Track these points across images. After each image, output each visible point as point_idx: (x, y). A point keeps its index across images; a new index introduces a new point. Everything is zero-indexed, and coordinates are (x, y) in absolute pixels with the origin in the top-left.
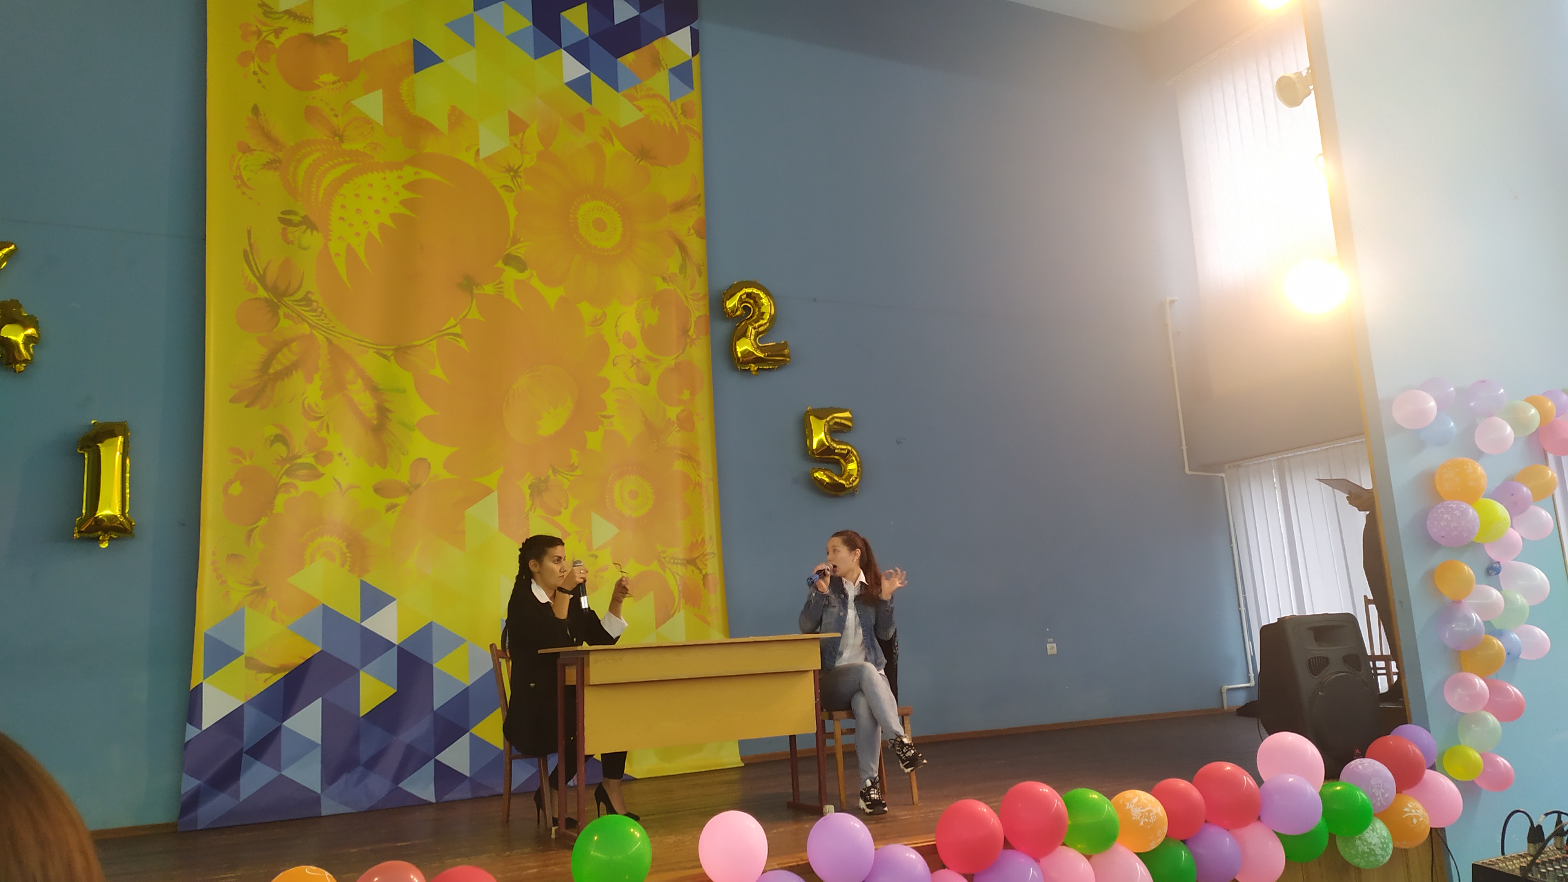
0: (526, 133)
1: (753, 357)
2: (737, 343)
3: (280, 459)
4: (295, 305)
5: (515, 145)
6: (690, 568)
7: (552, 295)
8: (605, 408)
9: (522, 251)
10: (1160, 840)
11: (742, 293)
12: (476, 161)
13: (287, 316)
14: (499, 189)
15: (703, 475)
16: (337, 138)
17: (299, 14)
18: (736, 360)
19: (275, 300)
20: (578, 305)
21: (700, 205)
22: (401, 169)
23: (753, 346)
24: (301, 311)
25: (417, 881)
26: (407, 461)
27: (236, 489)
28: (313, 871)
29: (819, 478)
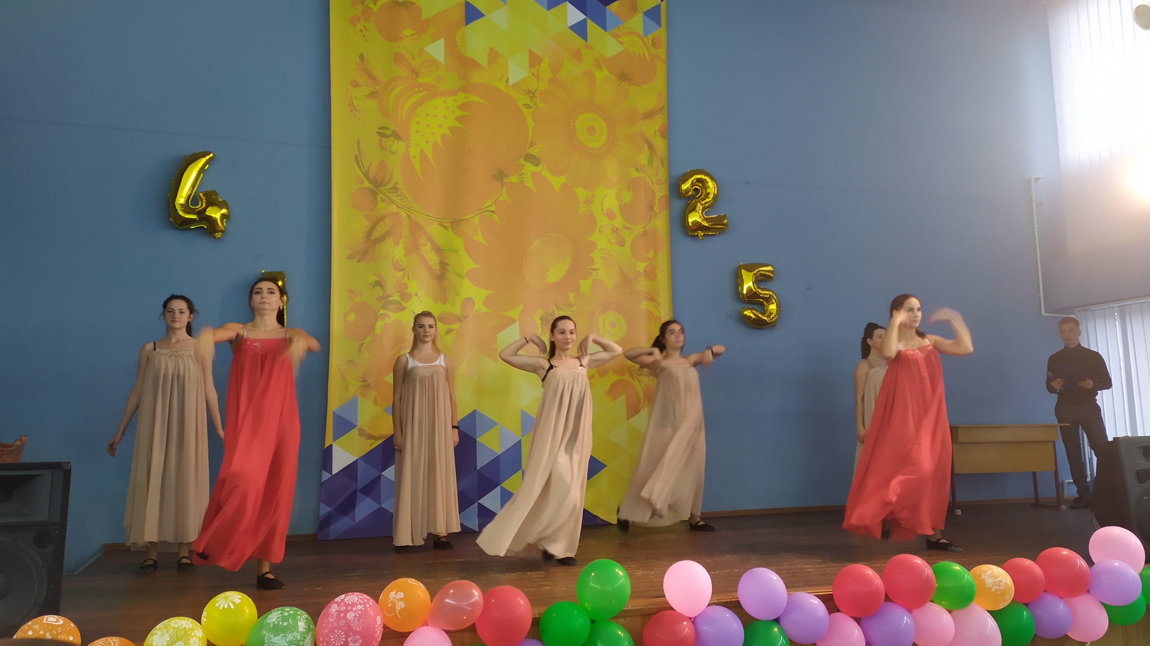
0: (540, 67)
1: (701, 226)
2: (689, 216)
3: (378, 297)
4: (387, 192)
5: (533, 74)
7: (557, 182)
8: (593, 263)
9: (537, 151)
11: (694, 179)
12: (507, 87)
13: (382, 200)
14: (521, 107)
15: (663, 312)
16: (414, 75)
18: (688, 228)
19: (375, 189)
20: (575, 189)
21: (664, 113)
22: (456, 95)
23: (700, 217)
24: (392, 196)
25: (477, 594)
26: (459, 300)
27: (352, 317)
28: (413, 582)
29: (747, 315)
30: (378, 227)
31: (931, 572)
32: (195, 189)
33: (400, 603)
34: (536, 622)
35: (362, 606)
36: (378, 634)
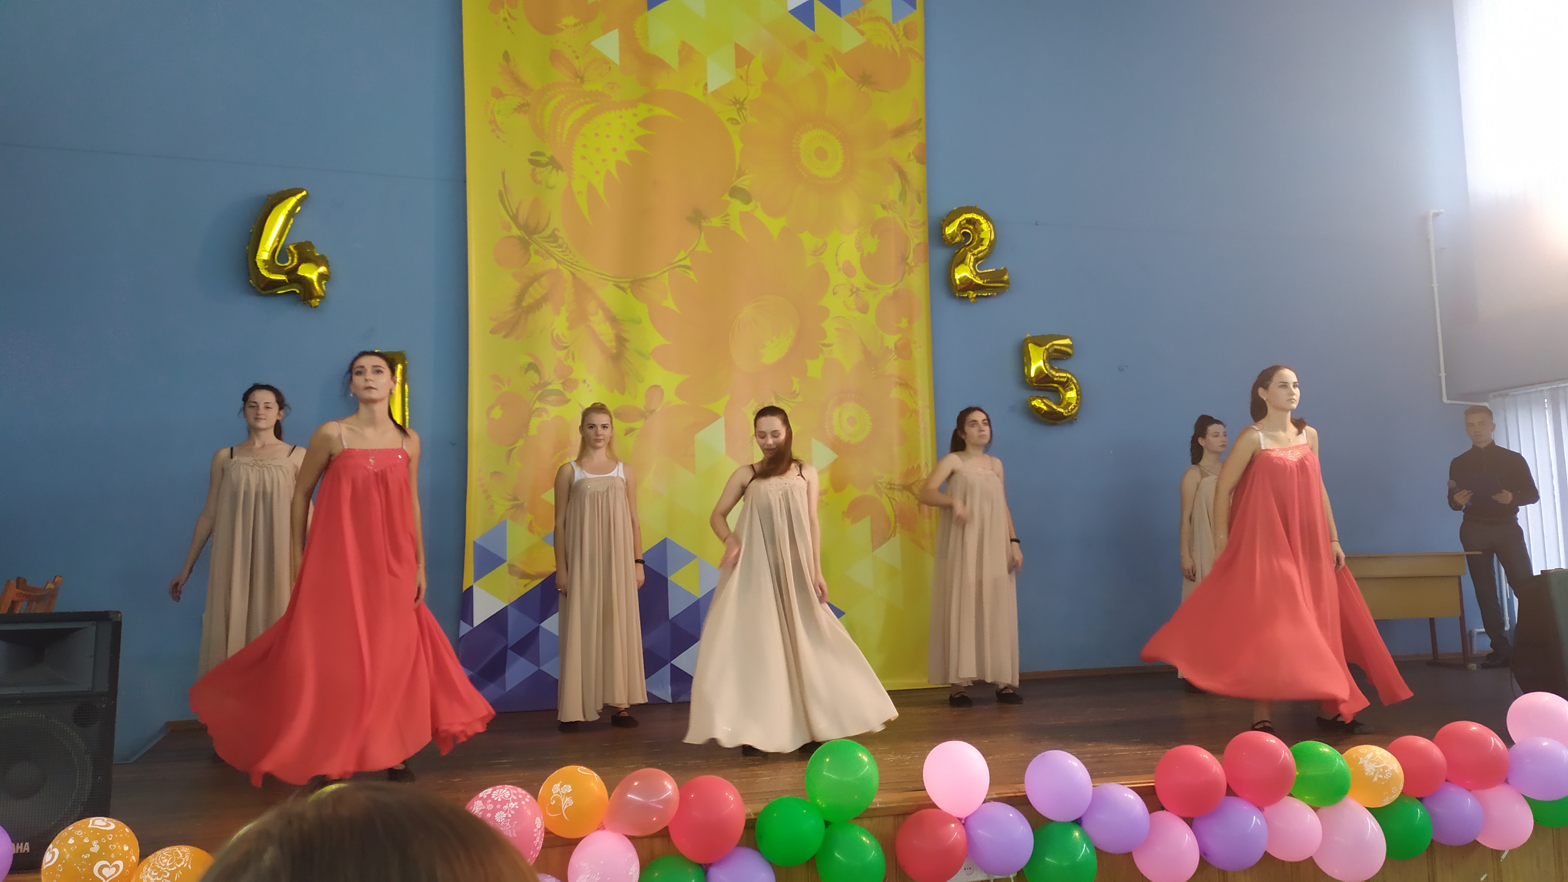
0: (750, 67)
1: (972, 284)
2: (956, 270)
3: (533, 385)
4: (543, 241)
5: (741, 77)
6: (906, 493)
7: (775, 226)
8: (824, 336)
9: (748, 183)
10: (1394, 796)
11: (963, 219)
12: (705, 95)
13: (537, 252)
14: (725, 122)
15: (920, 403)
16: (578, 80)
18: (955, 287)
19: (527, 238)
20: (800, 235)
21: (921, 128)
22: (636, 107)
23: (972, 272)
24: (548, 247)
25: (670, 787)
26: (643, 388)
27: (497, 413)
28: (584, 771)
29: (1037, 406)
30: (531, 289)
31: (1289, 754)
32: (283, 240)
33: (567, 799)
34: (751, 825)
35: (517, 803)
36: (538, 840)
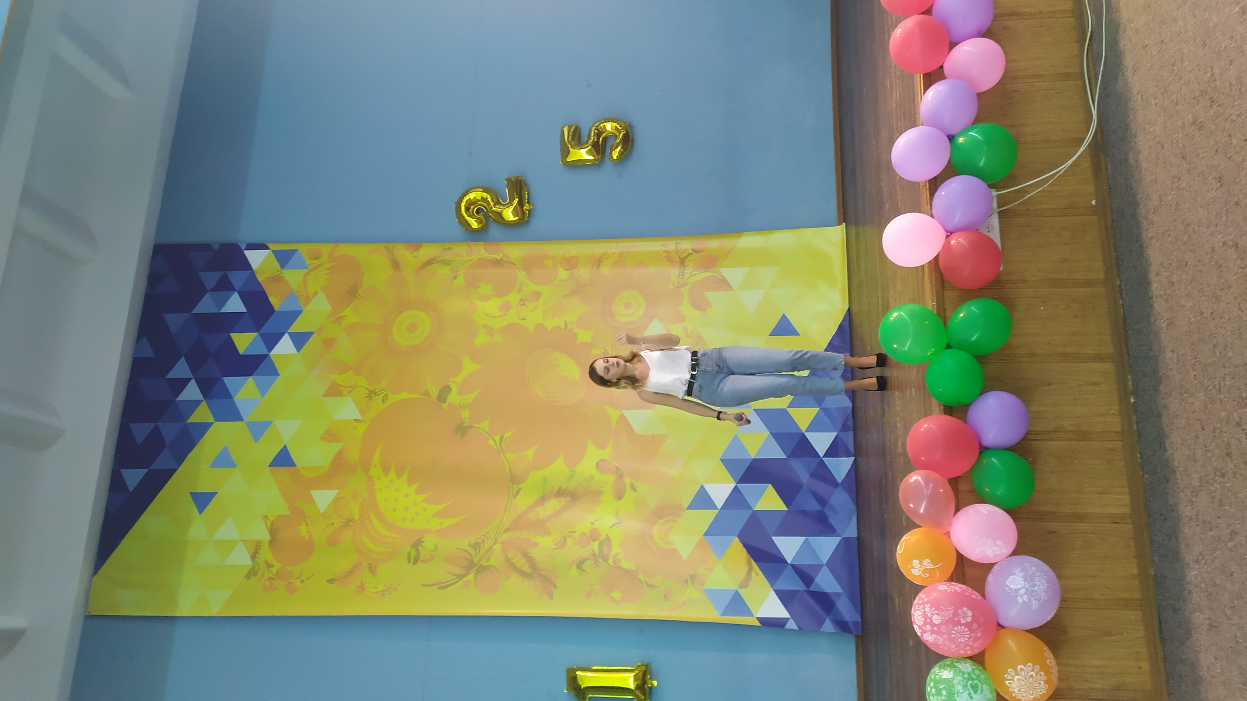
0: (341, 384)
1: (518, 207)
2: (506, 220)
3: (595, 565)
4: (479, 555)
5: (350, 392)
6: (687, 263)
7: (469, 367)
8: (558, 327)
9: (434, 388)
11: (465, 214)
12: (364, 422)
13: (488, 560)
14: (386, 405)
15: (613, 250)
16: (351, 523)
17: (254, 550)
18: (520, 221)
19: (476, 568)
20: (477, 347)
21: (393, 247)
22: (373, 477)
23: (508, 207)
24: (484, 550)
25: (915, 477)
26: (599, 476)
27: (617, 595)
28: (900, 548)
29: (618, 156)
30: (517, 565)
33: (924, 564)
35: (926, 605)
36: (957, 588)
